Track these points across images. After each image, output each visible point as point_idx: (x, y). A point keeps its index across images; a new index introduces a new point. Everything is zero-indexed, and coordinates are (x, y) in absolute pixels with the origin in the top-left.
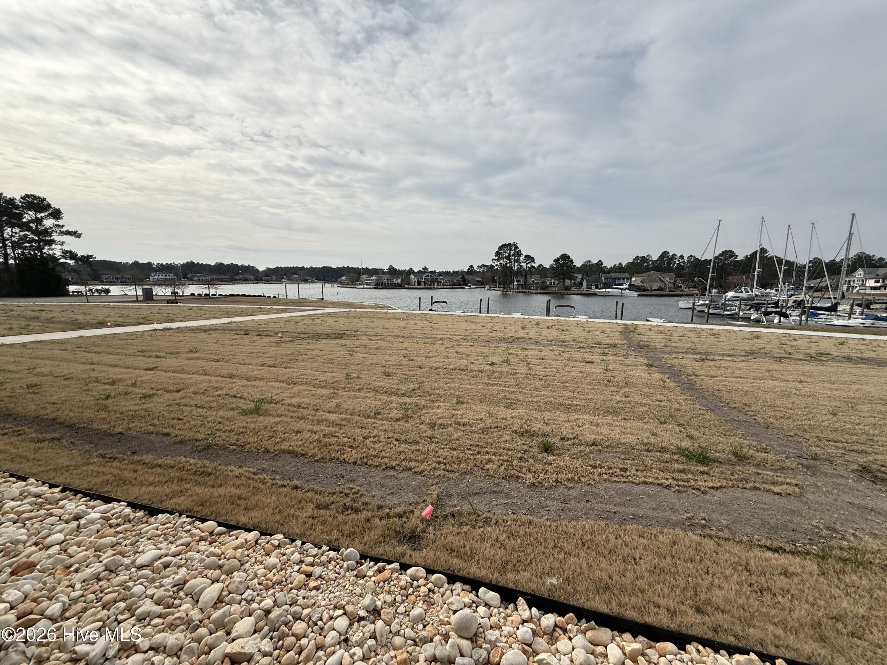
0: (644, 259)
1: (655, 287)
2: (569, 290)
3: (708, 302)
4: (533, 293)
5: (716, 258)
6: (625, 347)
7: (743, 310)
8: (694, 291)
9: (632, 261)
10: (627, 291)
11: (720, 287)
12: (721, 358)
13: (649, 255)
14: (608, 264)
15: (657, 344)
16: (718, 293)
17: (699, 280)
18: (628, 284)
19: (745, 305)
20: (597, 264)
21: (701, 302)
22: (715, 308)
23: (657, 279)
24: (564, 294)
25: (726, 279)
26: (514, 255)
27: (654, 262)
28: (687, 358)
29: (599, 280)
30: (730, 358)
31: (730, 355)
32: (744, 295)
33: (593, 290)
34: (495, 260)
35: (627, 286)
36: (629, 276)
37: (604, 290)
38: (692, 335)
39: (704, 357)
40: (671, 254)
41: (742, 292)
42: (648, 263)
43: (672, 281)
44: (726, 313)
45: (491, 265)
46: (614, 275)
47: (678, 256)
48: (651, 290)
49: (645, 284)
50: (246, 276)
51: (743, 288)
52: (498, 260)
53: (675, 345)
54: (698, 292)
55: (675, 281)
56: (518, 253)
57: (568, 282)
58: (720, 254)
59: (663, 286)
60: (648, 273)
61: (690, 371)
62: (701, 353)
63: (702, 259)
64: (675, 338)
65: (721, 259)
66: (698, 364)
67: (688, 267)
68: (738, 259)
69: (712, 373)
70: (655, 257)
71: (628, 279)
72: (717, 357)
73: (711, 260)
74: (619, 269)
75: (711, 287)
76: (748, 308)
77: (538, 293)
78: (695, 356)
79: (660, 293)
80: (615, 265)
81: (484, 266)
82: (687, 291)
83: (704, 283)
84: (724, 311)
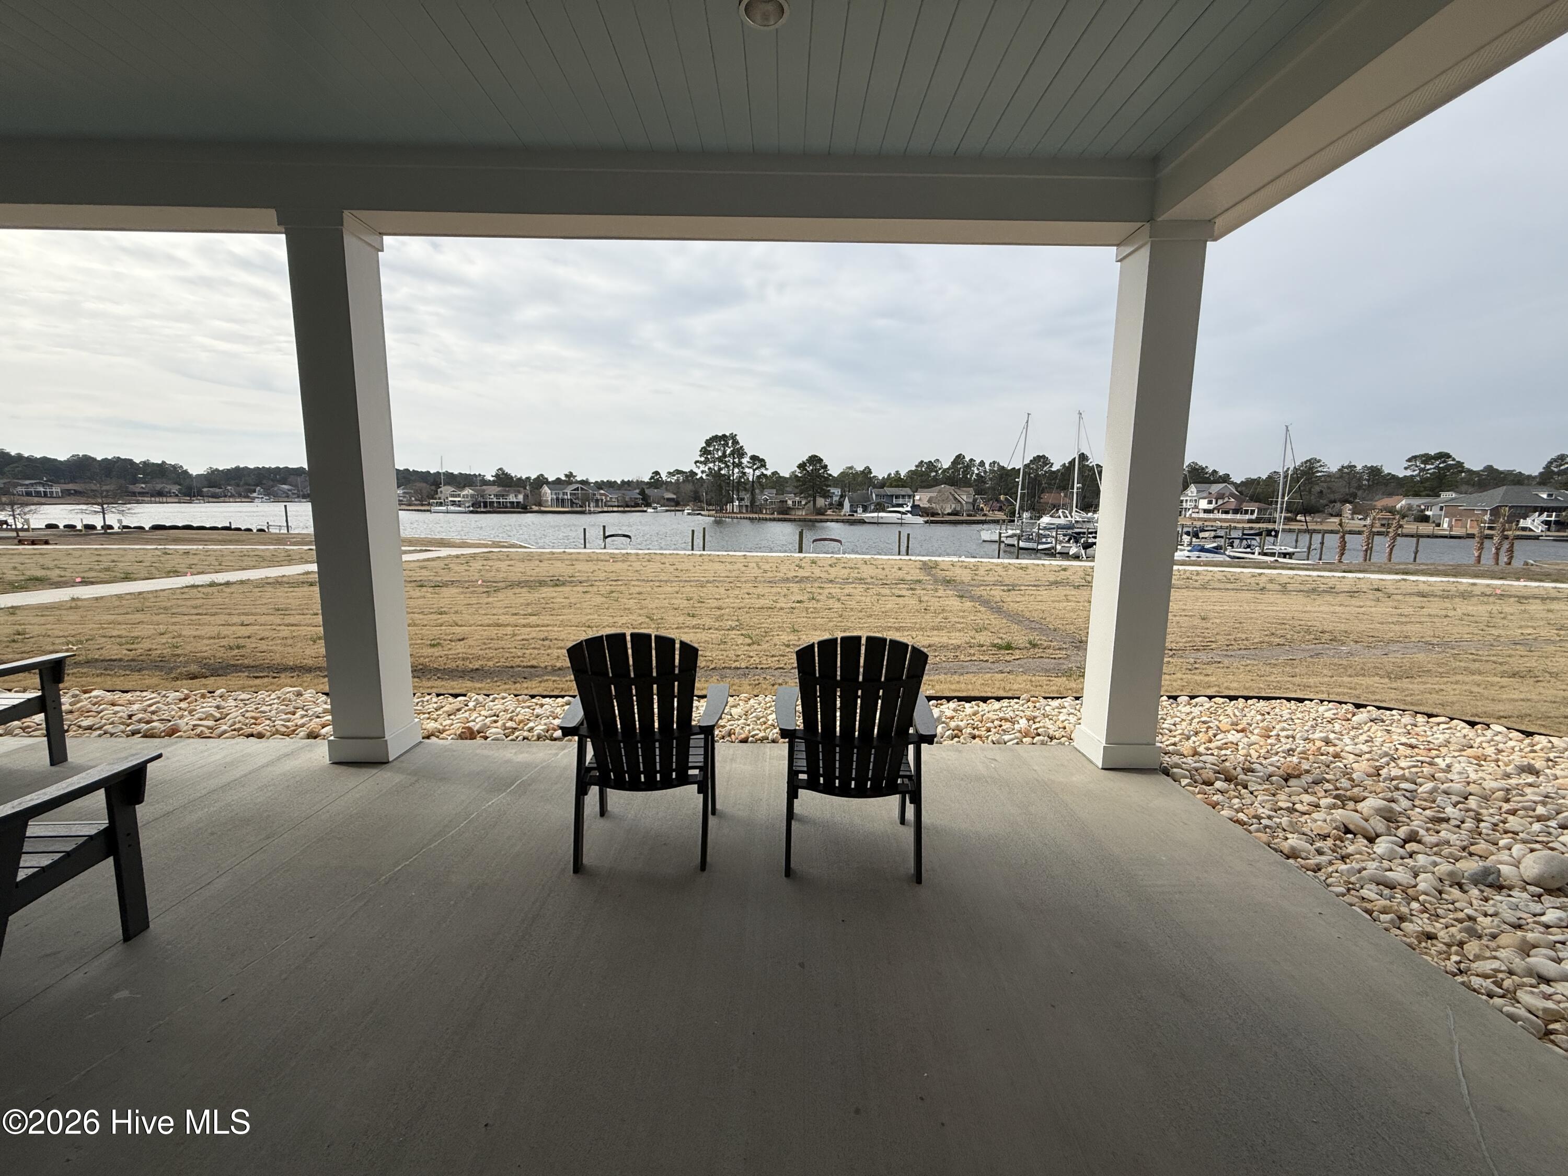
0: (931, 466)
1: (949, 510)
2: (823, 514)
3: (1018, 532)
4: (766, 519)
5: (1026, 466)
6: (931, 582)
7: (1061, 542)
8: (1000, 515)
9: (914, 468)
10: (909, 515)
11: (1034, 509)
12: (1027, 588)
13: (938, 460)
14: (880, 473)
15: (963, 578)
16: (1031, 518)
17: (1006, 499)
18: (910, 504)
19: (1065, 535)
20: (863, 472)
21: (1010, 532)
22: (1029, 540)
23: (951, 497)
24: (816, 521)
25: (1040, 498)
26: (732, 453)
27: (945, 471)
28: (995, 590)
29: (868, 498)
30: (1035, 588)
31: (1035, 586)
32: (1062, 521)
33: (860, 514)
34: (701, 462)
35: (909, 509)
36: (911, 493)
37: (875, 515)
38: (999, 569)
39: (1011, 588)
40: (967, 459)
41: (1060, 517)
42: (937, 472)
43: (971, 500)
44: (1040, 547)
45: (691, 471)
46: (889, 491)
47: (978, 462)
48: (944, 515)
49: (934, 505)
50: (159, 487)
51: (1060, 511)
52: (705, 463)
53: (982, 578)
54: (1005, 517)
55: (975, 500)
56: (739, 452)
57: (821, 502)
58: (1031, 461)
59: (958, 509)
60: (938, 488)
61: (998, 599)
62: (1008, 585)
63: (1009, 468)
64: (982, 572)
65: (1032, 468)
66: (1005, 593)
67: (991, 479)
68: (1054, 469)
69: (1018, 600)
70: (946, 464)
71: (909, 496)
72: (1023, 588)
73: (1019, 469)
74: (895, 481)
75: (1022, 508)
76: (1067, 539)
77: (774, 520)
78: (1002, 588)
79: (955, 519)
80: (889, 475)
81: (679, 472)
82: (992, 516)
83: (1012, 504)
84: (1039, 543)
